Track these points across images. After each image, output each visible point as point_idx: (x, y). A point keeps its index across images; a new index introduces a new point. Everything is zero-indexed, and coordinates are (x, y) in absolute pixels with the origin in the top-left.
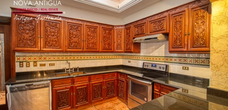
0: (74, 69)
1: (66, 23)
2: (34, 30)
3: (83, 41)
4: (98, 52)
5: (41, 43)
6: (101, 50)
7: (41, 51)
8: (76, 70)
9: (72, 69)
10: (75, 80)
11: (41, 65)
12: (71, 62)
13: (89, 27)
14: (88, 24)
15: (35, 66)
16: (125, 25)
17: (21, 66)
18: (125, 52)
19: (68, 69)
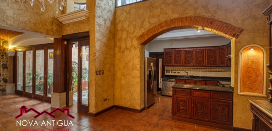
0: (190, 76)
1: (184, 51)
2: (171, 56)
3: (194, 59)
5: (173, 62)
7: (173, 66)
8: (191, 77)
9: (189, 76)
10: (187, 82)
11: (174, 72)
12: (188, 72)
15: (172, 73)
16: (228, 45)
17: (167, 72)
19: (186, 76)
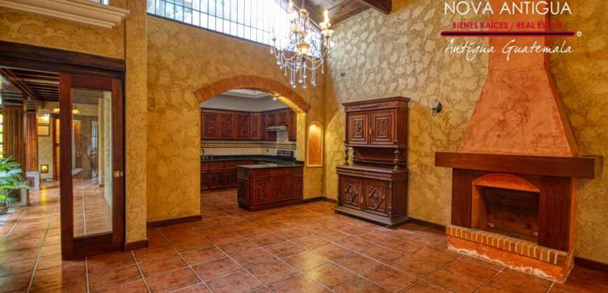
0: (209, 157)
3: (218, 129)
4: (233, 140)
6: (235, 138)
9: (206, 156)
13: (224, 116)
14: (223, 112)
16: (262, 112)
18: (262, 140)
